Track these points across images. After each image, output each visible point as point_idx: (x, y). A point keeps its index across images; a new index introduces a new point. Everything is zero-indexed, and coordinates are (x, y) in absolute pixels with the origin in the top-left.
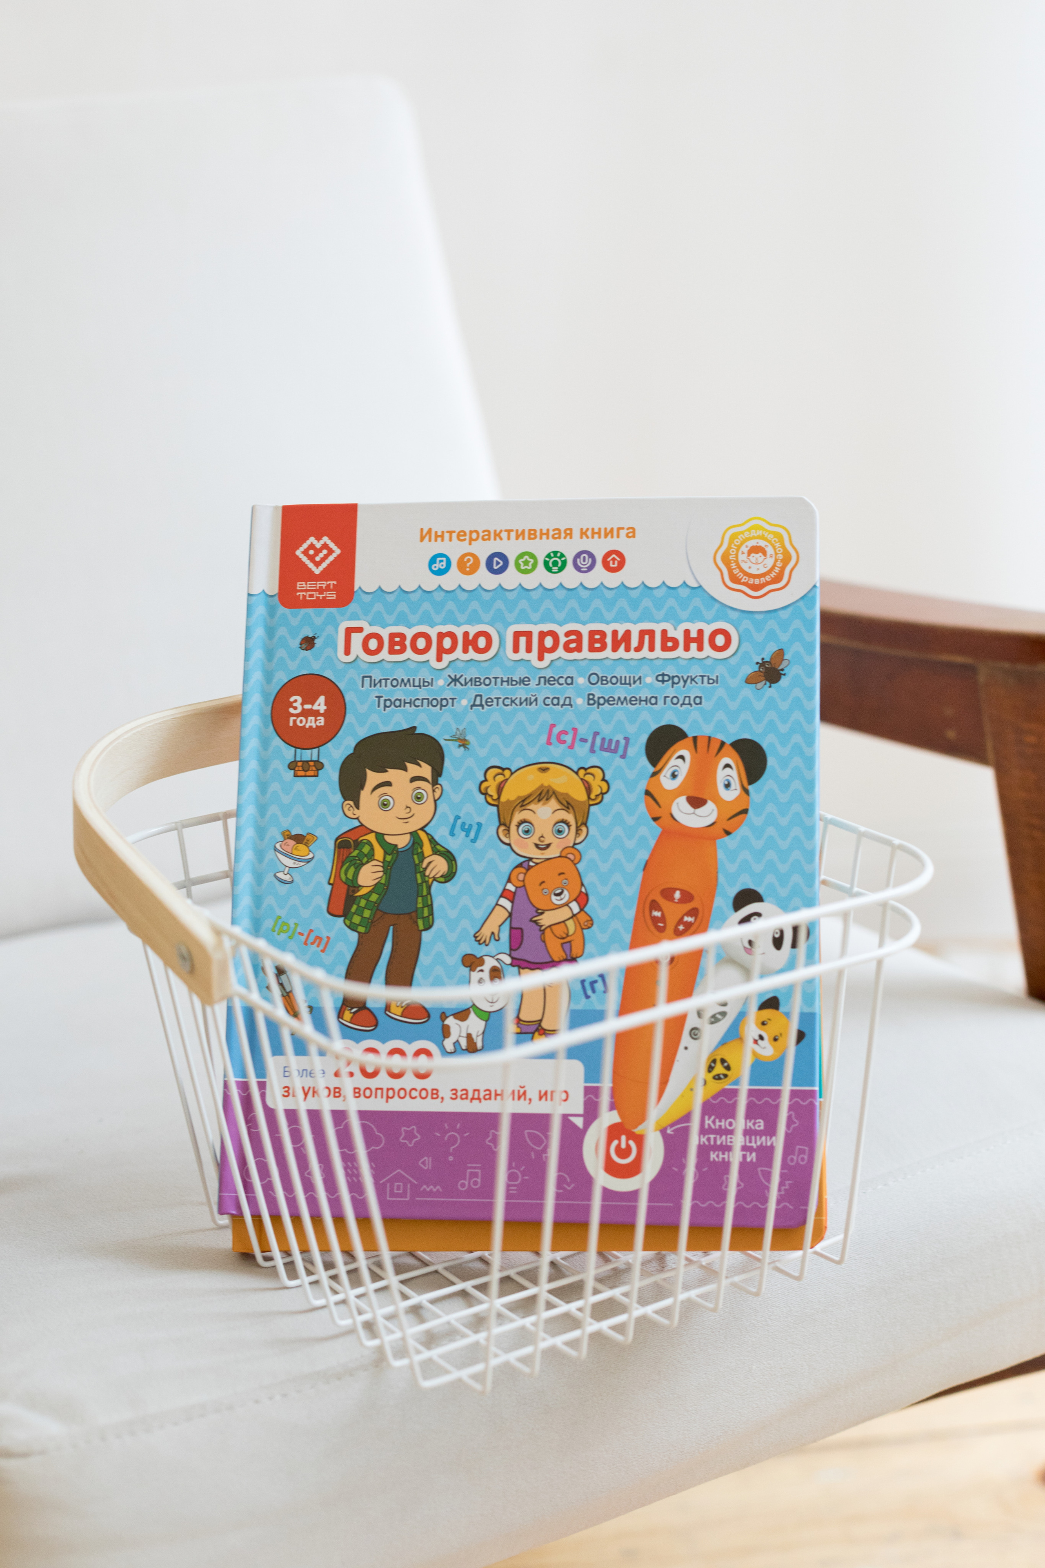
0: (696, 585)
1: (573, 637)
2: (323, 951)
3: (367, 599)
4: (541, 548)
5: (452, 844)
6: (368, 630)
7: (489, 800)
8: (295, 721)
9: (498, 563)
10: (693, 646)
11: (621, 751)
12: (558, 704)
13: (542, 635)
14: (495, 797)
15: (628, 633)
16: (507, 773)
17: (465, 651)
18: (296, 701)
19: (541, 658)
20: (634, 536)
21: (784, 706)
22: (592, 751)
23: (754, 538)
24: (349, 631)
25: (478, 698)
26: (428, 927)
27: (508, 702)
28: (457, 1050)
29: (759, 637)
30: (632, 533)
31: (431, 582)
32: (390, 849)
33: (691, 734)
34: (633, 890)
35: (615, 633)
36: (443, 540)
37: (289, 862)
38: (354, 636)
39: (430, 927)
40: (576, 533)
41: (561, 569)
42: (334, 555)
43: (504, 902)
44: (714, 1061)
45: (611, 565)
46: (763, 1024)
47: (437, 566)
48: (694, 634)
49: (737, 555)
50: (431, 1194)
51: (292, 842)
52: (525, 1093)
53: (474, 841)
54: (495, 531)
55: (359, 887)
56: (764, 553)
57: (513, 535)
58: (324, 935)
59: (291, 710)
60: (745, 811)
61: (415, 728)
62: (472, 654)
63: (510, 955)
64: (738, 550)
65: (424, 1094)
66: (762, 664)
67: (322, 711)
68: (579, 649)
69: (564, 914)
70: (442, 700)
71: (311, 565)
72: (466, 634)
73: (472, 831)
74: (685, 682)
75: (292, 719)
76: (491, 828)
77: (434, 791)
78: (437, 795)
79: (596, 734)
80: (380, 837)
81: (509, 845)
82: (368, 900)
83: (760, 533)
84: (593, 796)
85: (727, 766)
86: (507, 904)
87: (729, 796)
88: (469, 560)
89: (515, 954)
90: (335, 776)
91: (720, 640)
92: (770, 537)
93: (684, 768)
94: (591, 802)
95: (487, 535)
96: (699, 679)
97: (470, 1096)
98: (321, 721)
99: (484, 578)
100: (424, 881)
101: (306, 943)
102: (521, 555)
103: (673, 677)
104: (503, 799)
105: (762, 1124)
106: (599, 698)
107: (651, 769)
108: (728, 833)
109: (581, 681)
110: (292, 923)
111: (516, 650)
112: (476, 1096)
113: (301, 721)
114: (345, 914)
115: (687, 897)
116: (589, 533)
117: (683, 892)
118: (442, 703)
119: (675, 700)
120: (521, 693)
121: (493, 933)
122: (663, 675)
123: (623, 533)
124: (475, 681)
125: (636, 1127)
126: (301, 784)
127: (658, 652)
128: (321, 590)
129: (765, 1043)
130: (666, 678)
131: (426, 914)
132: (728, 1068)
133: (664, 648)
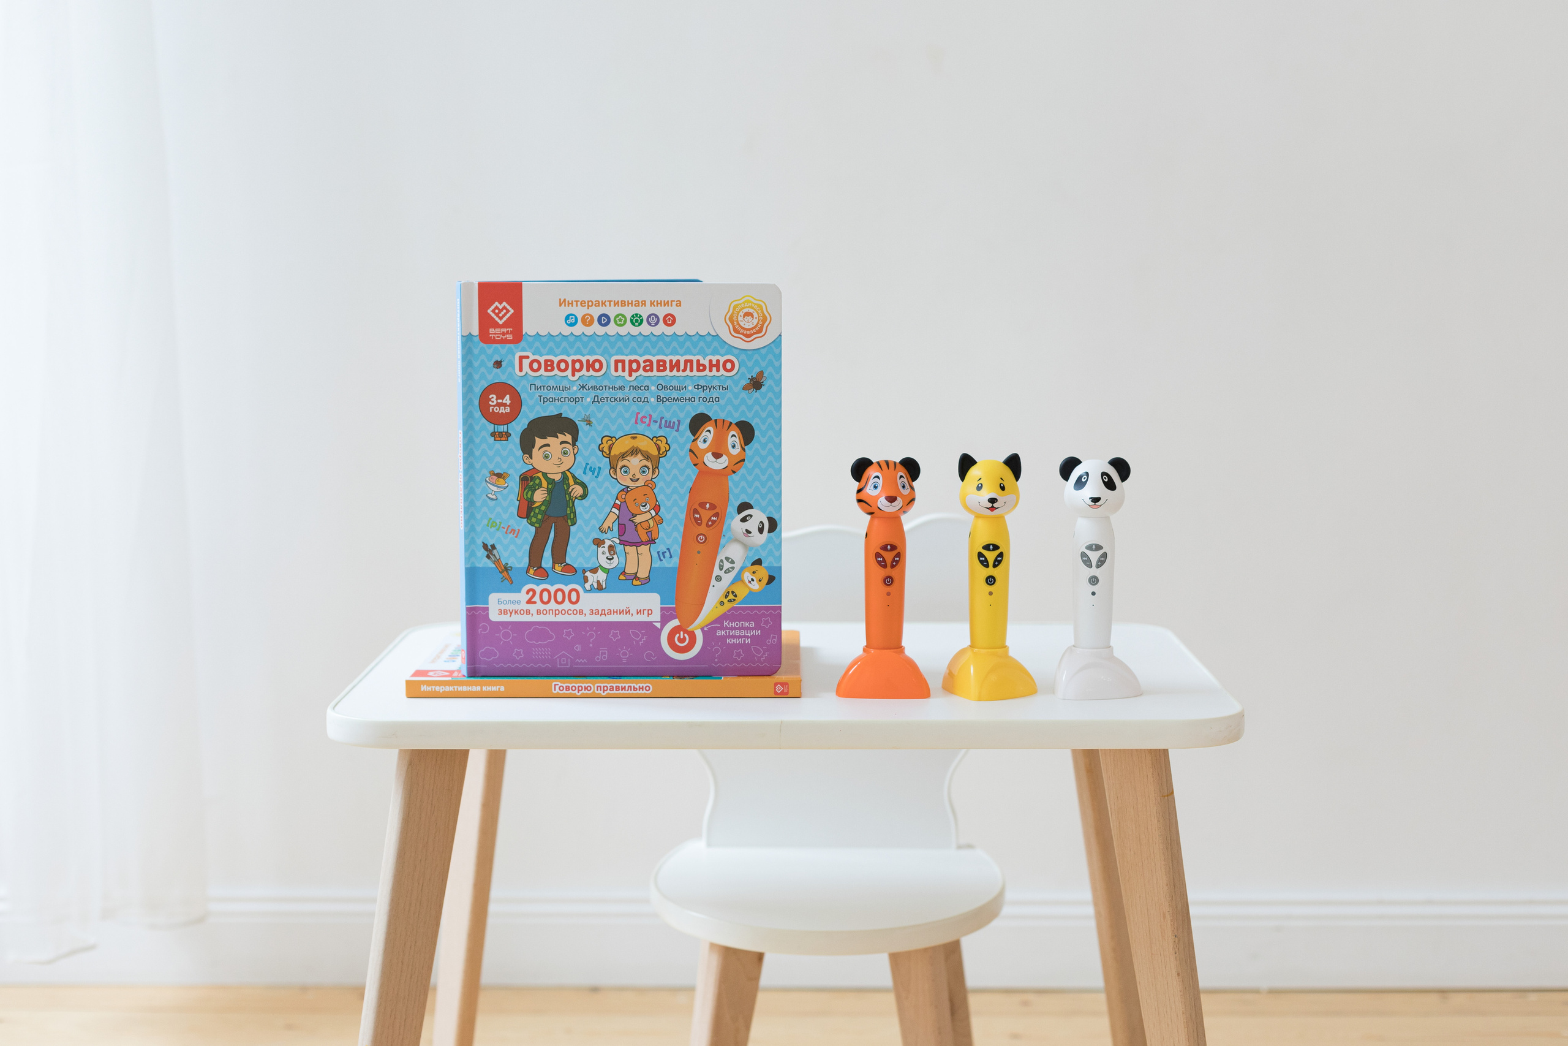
0: (715, 334)
1: (648, 363)
2: (516, 537)
3: (530, 339)
4: (629, 312)
5: (585, 479)
6: (532, 357)
7: (604, 454)
8: (493, 409)
9: (604, 320)
10: (714, 369)
11: (676, 428)
12: (641, 401)
13: (631, 362)
14: (608, 453)
15: (678, 361)
16: (614, 439)
17: (588, 370)
18: (493, 398)
19: (630, 375)
20: (680, 306)
21: (764, 402)
22: (660, 427)
23: (746, 307)
24: (521, 358)
25: (596, 397)
26: (574, 524)
27: (613, 400)
28: (592, 590)
29: (750, 364)
30: (679, 304)
31: (567, 331)
32: (551, 481)
33: (713, 418)
34: (684, 504)
35: (671, 361)
36: (572, 306)
37: (495, 489)
38: (524, 361)
39: (575, 524)
40: (648, 304)
41: (640, 324)
42: (510, 313)
43: (614, 510)
44: (728, 592)
45: (668, 322)
46: (754, 573)
47: (569, 321)
48: (714, 362)
49: (737, 317)
50: (581, 664)
51: (495, 477)
52: (629, 611)
53: (597, 477)
54: (602, 301)
55: (534, 502)
56: (753, 316)
57: (612, 303)
58: (516, 528)
59: (490, 403)
60: (743, 460)
61: (562, 414)
62: (592, 372)
63: (619, 539)
64: (738, 314)
65: (575, 612)
66: (752, 379)
67: (508, 404)
68: (651, 370)
69: (647, 516)
70: (576, 398)
71: (497, 319)
72: (588, 361)
73: (596, 471)
74: (710, 389)
75: (491, 408)
76: (606, 470)
77: (573, 449)
78: (575, 452)
79: (662, 418)
80: (545, 475)
81: (616, 479)
82: (540, 509)
83: (750, 304)
84: (661, 453)
85: (733, 436)
86: (617, 512)
87: (734, 452)
88: (588, 318)
89: (622, 538)
90: (518, 441)
91: (729, 366)
92: (755, 307)
93: (710, 437)
94: (660, 456)
95: (597, 304)
96: (717, 388)
97: (600, 613)
98: (508, 410)
99: (597, 328)
100: (570, 499)
101: (506, 533)
102: (618, 316)
103: (704, 386)
104: (612, 454)
105: (753, 624)
106: (663, 398)
107: (693, 438)
108: (734, 472)
109: (653, 388)
110: (498, 521)
111: (616, 370)
112: (603, 613)
113: (497, 409)
114: (528, 517)
115: (713, 507)
116: (655, 304)
117: (710, 504)
118: (576, 400)
119: (705, 399)
120: (620, 395)
121: (609, 527)
122: (698, 385)
123: (674, 304)
124: (594, 388)
125: (688, 627)
126: (498, 445)
127: (695, 373)
128: (504, 334)
129: (755, 583)
130: (700, 387)
131: (572, 517)
132: (736, 596)
133: (698, 370)
